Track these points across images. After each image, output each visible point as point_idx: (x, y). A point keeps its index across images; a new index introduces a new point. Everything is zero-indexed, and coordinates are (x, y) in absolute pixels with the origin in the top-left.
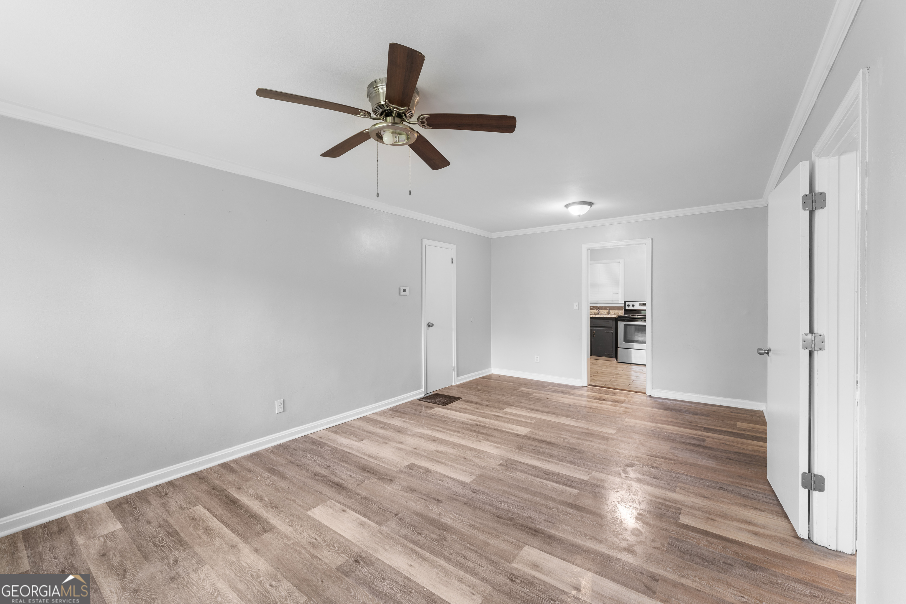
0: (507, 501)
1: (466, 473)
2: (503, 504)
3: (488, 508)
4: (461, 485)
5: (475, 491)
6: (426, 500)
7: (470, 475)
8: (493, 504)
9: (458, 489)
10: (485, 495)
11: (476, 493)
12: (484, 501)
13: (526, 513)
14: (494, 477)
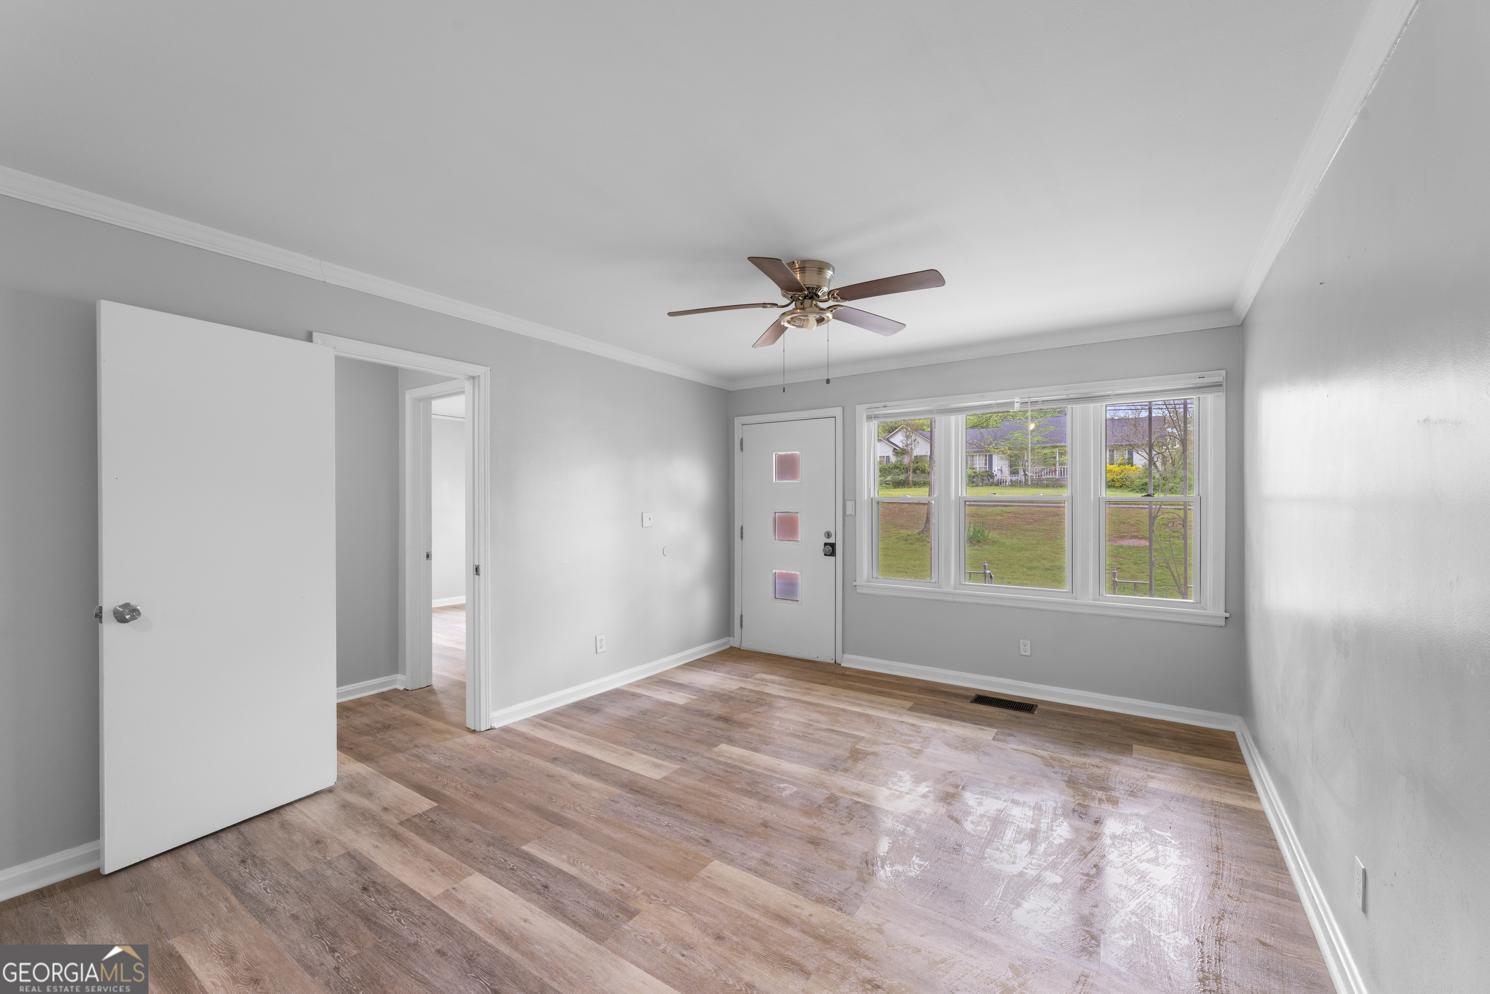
0: (655, 828)
1: (720, 884)
2: (666, 822)
3: (690, 818)
4: (729, 854)
5: (705, 844)
6: (786, 826)
7: (710, 880)
8: (680, 822)
9: (735, 847)
10: (690, 836)
11: (705, 840)
12: (694, 827)
13: (638, 811)
14: (662, 876)
